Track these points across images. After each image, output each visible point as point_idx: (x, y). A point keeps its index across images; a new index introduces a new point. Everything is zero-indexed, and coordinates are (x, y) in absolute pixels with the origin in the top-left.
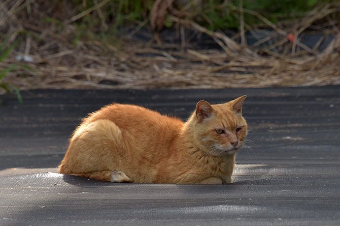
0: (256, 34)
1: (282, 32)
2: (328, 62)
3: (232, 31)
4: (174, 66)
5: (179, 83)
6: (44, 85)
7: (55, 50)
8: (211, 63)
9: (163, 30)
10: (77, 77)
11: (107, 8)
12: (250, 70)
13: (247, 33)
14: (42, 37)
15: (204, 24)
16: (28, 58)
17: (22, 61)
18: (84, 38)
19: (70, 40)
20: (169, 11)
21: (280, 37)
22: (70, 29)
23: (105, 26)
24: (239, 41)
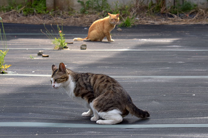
0: (180, 15)
1: (186, 14)
2: (194, 20)
3: (176, 14)
4: (165, 20)
5: (166, 24)
6: (141, 24)
7: (143, 17)
8: (172, 20)
9: (163, 14)
10: (147, 22)
11: (153, 10)
12: (179, 21)
14: (140, 15)
15: (171, 13)
16: (138, 19)
17: (137, 19)
18: (148, 15)
19: (146, 16)
20: (164, 10)
21: (185, 15)
22: (146, 13)
23: (152, 13)
24: (177, 16)
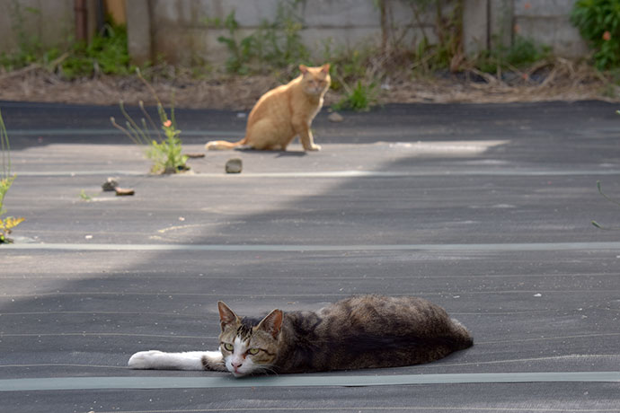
0: (506, 74)
1: (520, 74)
2: (543, 90)
3: (493, 73)
4: (463, 91)
5: (465, 100)
6: (395, 101)
7: (401, 83)
8: (482, 90)
9: (458, 73)
10: (414, 97)
11: (428, 61)
12: (503, 93)
13: (502, 75)
14: (395, 76)
15: (479, 69)
16: (387, 87)
17: (385, 90)
18: (416, 76)
19: (409, 78)
20: (460, 63)
21: (518, 77)
22: (409, 72)
23: (427, 71)
24: (497, 78)
